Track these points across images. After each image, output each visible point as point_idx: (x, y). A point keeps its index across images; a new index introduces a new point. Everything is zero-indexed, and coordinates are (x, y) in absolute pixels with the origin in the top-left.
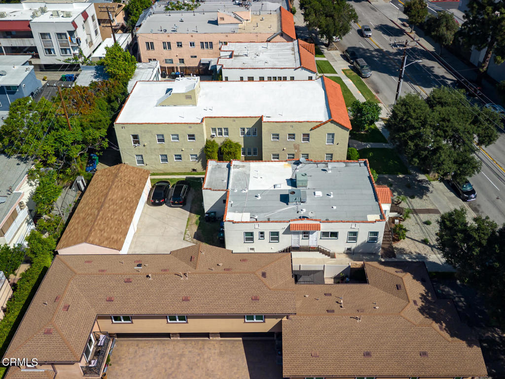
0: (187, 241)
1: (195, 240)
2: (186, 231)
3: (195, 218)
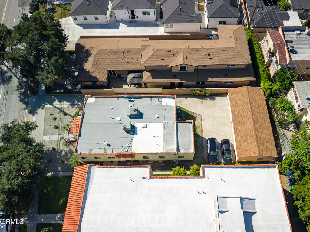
3: (197, 131)
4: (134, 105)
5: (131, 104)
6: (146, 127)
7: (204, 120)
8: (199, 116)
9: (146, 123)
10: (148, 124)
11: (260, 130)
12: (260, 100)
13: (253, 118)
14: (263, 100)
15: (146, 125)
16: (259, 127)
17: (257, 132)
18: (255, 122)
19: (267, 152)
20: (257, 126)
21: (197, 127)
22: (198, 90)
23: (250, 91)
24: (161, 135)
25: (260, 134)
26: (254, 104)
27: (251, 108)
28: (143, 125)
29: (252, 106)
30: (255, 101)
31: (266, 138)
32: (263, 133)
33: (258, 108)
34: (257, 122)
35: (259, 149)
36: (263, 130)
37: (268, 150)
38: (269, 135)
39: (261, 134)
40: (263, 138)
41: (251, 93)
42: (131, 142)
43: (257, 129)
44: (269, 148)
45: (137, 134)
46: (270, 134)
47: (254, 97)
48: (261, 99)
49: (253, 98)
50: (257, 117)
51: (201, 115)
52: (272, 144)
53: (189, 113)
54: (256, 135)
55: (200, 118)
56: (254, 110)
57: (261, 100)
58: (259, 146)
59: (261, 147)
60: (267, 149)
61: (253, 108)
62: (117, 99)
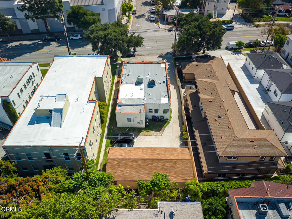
0: (161, 135)
1: (160, 132)
2: (154, 135)
3: (144, 132)
4: (160, 83)
5: (162, 82)
6: (140, 89)
7: (156, 137)
8: (160, 135)
9: (144, 89)
10: (143, 90)
11: (136, 165)
12: (175, 174)
13: (149, 159)
14: (176, 178)
15: (143, 89)
16: (139, 165)
17: (132, 161)
18: (145, 161)
19: (110, 168)
20: (140, 162)
21: (148, 132)
22: (186, 129)
23: (186, 163)
24: (133, 97)
25: (131, 164)
26: (167, 164)
27: (162, 160)
28: (143, 88)
29: (164, 161)
30: (172, 166)
31: (127, 171)
32: (132, 168)
33: (163, 168)
34: (145, 162)
35: (114, 159)
36: (136, 169)
37: (112, 170)
38: (131, 176)
39: (131, 166)
40: (126, 167)
41: (183, 162)
42: (129, 83)
43: (136, 162)
44: (115, 172)
45: (135, 86)
46: (131, 178)
47: (178, 167)
48: (178, 176)
49: (175, 164)
50: (152, 164)
51: (161, 136)
52: (120, 176)
53: (163, 128)
54: (129, 159)
55: (158, 135)
56: (159, 162)
57: (175, 176)
58: (117, 160)
59: (116, 162)
60: (114, 169)
61: (162, 161)
62: (165, 76)
